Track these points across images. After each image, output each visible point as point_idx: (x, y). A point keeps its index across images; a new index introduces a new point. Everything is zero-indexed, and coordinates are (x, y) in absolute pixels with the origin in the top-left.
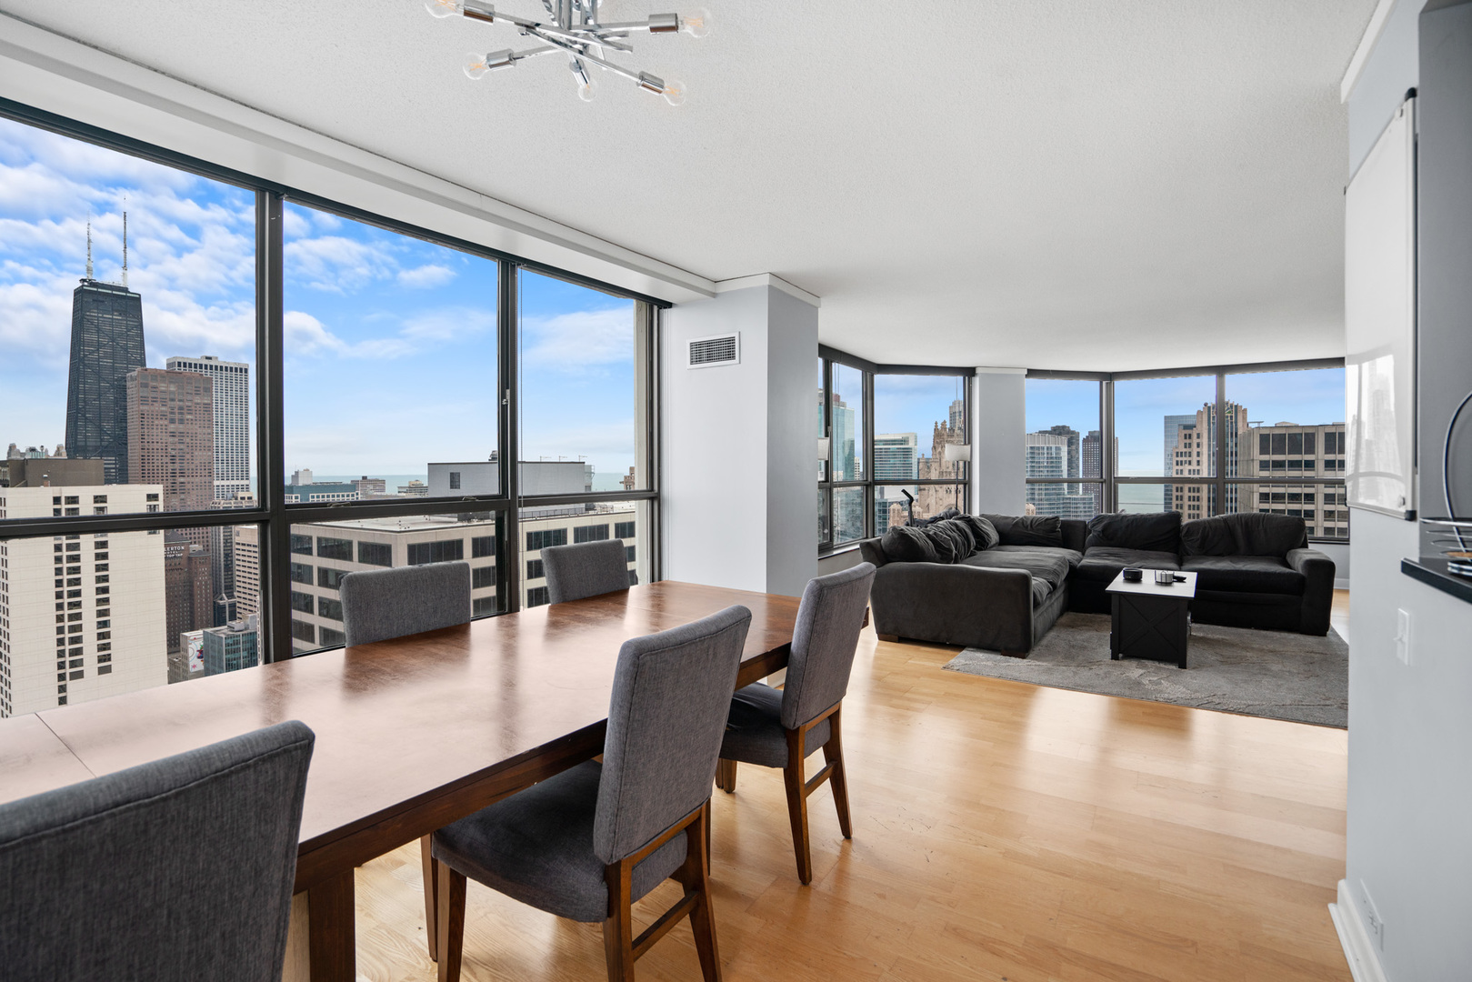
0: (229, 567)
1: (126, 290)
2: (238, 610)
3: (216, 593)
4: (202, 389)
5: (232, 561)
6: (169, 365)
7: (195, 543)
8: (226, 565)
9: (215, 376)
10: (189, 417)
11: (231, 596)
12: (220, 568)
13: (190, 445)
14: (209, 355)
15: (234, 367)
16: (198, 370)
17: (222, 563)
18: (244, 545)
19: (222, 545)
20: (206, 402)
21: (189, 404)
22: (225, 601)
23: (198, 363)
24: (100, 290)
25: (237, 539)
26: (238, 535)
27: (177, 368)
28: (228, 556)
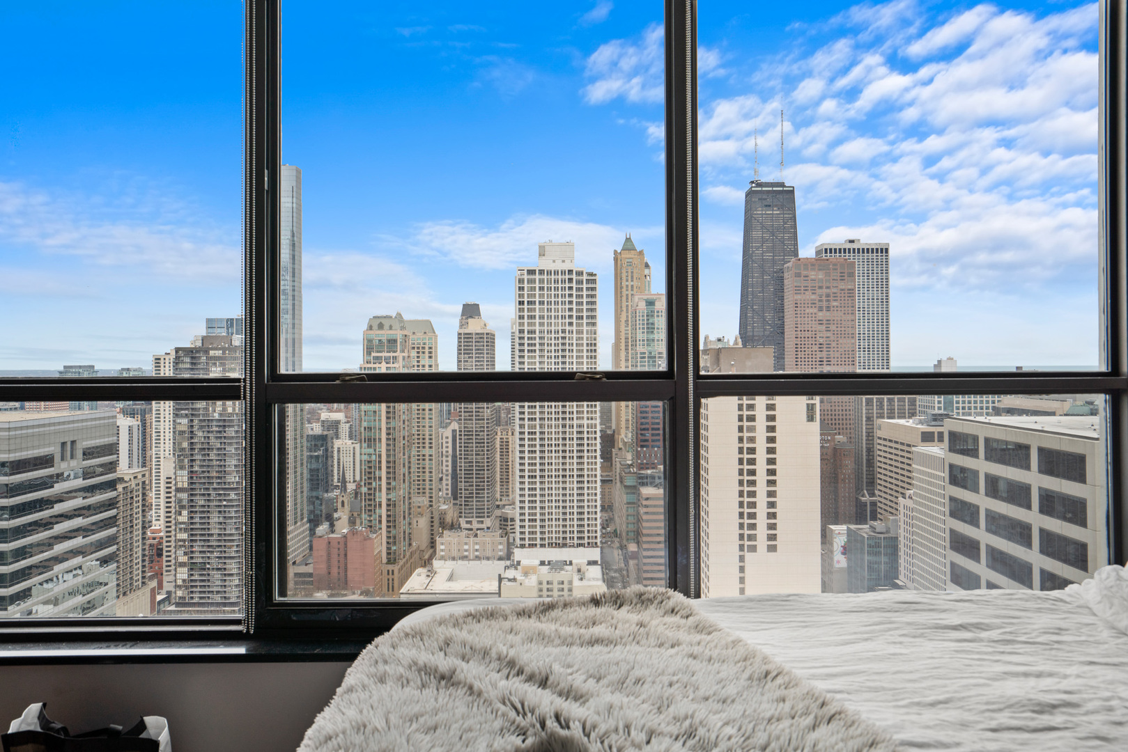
0: (870, 463)
1: (782, 185)
2: (879, 510)
3: (859, 490)
4: (846, 275)
5: (873, 456)
6: (818, 252)
7: (839, 434)
8: (868, 461)
9: (857, 259)
10: (835, 304)
11: (873, 495)
12: (862, 462)
13: (836, 332)
14: (852, 238)
15: (875, 247)
16: (842, 254)
17: (865, 458)
18: (885, 440)
19: (864, 438)
20: (850, 287)
21: (834, 290)
22: (866, 498)
23: (842, 247)
24: (764, 189)
25: (879, 433)
26: (880, 429)
27: (824, 255)
28: (870, 451)
